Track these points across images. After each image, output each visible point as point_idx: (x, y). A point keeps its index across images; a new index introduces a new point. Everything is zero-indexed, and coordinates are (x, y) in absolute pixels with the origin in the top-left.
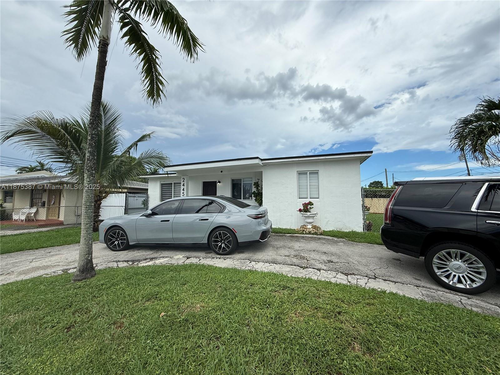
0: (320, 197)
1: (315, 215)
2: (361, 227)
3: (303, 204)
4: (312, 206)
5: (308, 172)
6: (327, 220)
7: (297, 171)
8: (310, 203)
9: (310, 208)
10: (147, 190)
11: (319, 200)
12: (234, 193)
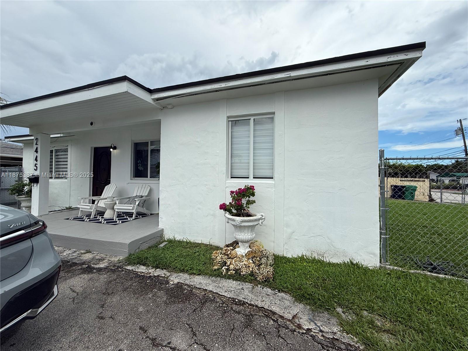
0: (276, 176)
1: (255, 223)
2: (374, 254)
3: (232, 192)
4: (252, 198)
5: (252, 118)
6: (289, 230)
7: (228, 117)
8: (249, 192)
9: (249, 203)
10: (21, 159)
11: (274, 182)
12: (138, 166)
